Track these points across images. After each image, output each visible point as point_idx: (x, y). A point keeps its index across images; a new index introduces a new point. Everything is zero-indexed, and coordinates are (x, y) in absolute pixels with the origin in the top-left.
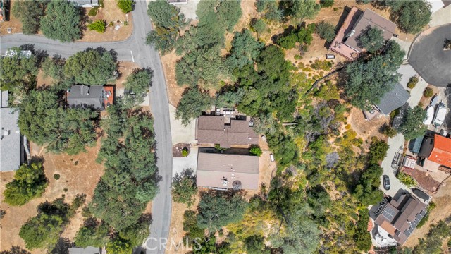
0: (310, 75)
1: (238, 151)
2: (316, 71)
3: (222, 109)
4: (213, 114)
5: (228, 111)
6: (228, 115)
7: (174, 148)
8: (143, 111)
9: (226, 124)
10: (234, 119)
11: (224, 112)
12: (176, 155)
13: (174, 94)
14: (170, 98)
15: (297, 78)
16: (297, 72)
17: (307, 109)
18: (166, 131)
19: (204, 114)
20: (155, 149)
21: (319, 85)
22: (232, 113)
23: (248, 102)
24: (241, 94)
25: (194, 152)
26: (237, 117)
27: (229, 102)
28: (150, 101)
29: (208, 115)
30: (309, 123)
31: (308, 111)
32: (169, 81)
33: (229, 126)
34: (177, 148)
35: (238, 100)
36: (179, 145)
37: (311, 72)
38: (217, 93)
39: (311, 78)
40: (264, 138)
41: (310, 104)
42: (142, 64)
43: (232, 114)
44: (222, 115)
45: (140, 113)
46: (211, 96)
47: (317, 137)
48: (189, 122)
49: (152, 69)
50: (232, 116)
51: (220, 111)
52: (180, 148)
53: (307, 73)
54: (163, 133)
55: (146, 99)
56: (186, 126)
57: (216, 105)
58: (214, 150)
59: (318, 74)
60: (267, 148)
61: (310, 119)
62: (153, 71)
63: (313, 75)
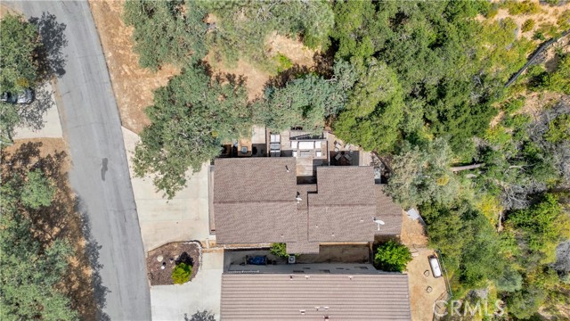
0: (527, 26)
1: (337, 253)
2: (551, 10)
3: (286, 133)
4: (259, 151)
5: (307, 138)
6: (307, 152)
7: (151, 260)
8: (43, 155)
9: (302, 181)
10: (324, 163)
11: (294, 144)
12: (157, 279)
13: (136, 97)
14: (125, 108)
15: (491, 38)
16: (491, 21)
17: (507, 125)
18: (121, 211)
19: (230, 152)
20: (95, 265)
21: (550, 55)
22: (319, 144)
23: (367, 108)
24: (347, 81)
25: (211, 266)
26: (333, 155)
27: (307, 110)
28: (63, 122)
29: (244, 155)
30: (512, 161)
31: (511, 130)
32: (117, 57)
33: (312, 187)
34: (160, 259)
35: (336, 101)
36: (166, 249)
37: (534, 17)
38: (269, 85)
39: (529, 35)
40: (414, 214)
41: (520, 111)
42: (28, 6)
43: (317, 149)
44: (288, 154)
45: (34, 160)
46: (251, 98)
47: (536, 199)
48: (183, 182)
49: (59, 20)
50: (319, 155)
51: (281, 139)
52: (168, 257)
53: (520, 20)
54: (112, 216)
55: (51, 117)
56: (171, 195)
57: (269, 122)
58: (271, 257)
59: (553, 20)
60: (420, 239)
61: (514, 151)
62: (63, 27)
63: (536, 27)
